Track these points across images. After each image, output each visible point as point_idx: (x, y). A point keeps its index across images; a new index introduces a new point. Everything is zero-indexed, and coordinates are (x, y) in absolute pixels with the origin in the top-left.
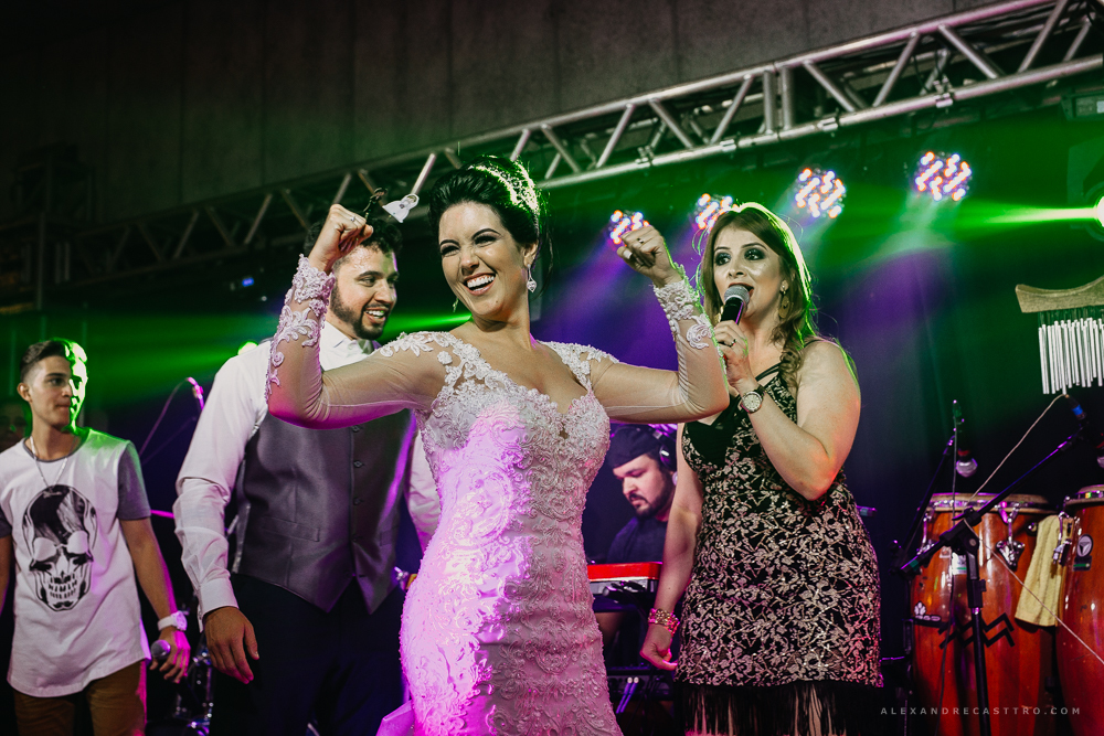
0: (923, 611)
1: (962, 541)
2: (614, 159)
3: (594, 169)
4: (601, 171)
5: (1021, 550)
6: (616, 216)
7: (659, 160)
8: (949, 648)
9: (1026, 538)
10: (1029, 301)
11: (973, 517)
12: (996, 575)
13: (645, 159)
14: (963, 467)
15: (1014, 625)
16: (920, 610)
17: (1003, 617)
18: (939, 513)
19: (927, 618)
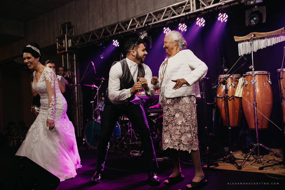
0: (219, 95)
1: (224, 83)
2: (164, 18)
3: (160, 20)
4: (162, 20)
5: (236, 84)
6: (164, 28)
7: (172, 18)
8: (223, 101)
9: (237, 82)
10: (237, 39)
11: (226, 78)
12: (231, 88)
13: (169, 18)
14: (226, 70)
15: (234, 97)
16: (218, 95)
17: (233, 96)
18: (221, 78)
19: (219, 97)
